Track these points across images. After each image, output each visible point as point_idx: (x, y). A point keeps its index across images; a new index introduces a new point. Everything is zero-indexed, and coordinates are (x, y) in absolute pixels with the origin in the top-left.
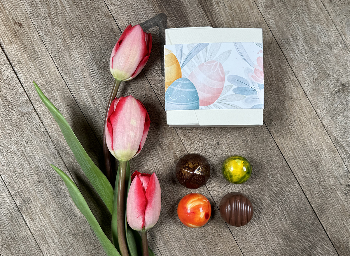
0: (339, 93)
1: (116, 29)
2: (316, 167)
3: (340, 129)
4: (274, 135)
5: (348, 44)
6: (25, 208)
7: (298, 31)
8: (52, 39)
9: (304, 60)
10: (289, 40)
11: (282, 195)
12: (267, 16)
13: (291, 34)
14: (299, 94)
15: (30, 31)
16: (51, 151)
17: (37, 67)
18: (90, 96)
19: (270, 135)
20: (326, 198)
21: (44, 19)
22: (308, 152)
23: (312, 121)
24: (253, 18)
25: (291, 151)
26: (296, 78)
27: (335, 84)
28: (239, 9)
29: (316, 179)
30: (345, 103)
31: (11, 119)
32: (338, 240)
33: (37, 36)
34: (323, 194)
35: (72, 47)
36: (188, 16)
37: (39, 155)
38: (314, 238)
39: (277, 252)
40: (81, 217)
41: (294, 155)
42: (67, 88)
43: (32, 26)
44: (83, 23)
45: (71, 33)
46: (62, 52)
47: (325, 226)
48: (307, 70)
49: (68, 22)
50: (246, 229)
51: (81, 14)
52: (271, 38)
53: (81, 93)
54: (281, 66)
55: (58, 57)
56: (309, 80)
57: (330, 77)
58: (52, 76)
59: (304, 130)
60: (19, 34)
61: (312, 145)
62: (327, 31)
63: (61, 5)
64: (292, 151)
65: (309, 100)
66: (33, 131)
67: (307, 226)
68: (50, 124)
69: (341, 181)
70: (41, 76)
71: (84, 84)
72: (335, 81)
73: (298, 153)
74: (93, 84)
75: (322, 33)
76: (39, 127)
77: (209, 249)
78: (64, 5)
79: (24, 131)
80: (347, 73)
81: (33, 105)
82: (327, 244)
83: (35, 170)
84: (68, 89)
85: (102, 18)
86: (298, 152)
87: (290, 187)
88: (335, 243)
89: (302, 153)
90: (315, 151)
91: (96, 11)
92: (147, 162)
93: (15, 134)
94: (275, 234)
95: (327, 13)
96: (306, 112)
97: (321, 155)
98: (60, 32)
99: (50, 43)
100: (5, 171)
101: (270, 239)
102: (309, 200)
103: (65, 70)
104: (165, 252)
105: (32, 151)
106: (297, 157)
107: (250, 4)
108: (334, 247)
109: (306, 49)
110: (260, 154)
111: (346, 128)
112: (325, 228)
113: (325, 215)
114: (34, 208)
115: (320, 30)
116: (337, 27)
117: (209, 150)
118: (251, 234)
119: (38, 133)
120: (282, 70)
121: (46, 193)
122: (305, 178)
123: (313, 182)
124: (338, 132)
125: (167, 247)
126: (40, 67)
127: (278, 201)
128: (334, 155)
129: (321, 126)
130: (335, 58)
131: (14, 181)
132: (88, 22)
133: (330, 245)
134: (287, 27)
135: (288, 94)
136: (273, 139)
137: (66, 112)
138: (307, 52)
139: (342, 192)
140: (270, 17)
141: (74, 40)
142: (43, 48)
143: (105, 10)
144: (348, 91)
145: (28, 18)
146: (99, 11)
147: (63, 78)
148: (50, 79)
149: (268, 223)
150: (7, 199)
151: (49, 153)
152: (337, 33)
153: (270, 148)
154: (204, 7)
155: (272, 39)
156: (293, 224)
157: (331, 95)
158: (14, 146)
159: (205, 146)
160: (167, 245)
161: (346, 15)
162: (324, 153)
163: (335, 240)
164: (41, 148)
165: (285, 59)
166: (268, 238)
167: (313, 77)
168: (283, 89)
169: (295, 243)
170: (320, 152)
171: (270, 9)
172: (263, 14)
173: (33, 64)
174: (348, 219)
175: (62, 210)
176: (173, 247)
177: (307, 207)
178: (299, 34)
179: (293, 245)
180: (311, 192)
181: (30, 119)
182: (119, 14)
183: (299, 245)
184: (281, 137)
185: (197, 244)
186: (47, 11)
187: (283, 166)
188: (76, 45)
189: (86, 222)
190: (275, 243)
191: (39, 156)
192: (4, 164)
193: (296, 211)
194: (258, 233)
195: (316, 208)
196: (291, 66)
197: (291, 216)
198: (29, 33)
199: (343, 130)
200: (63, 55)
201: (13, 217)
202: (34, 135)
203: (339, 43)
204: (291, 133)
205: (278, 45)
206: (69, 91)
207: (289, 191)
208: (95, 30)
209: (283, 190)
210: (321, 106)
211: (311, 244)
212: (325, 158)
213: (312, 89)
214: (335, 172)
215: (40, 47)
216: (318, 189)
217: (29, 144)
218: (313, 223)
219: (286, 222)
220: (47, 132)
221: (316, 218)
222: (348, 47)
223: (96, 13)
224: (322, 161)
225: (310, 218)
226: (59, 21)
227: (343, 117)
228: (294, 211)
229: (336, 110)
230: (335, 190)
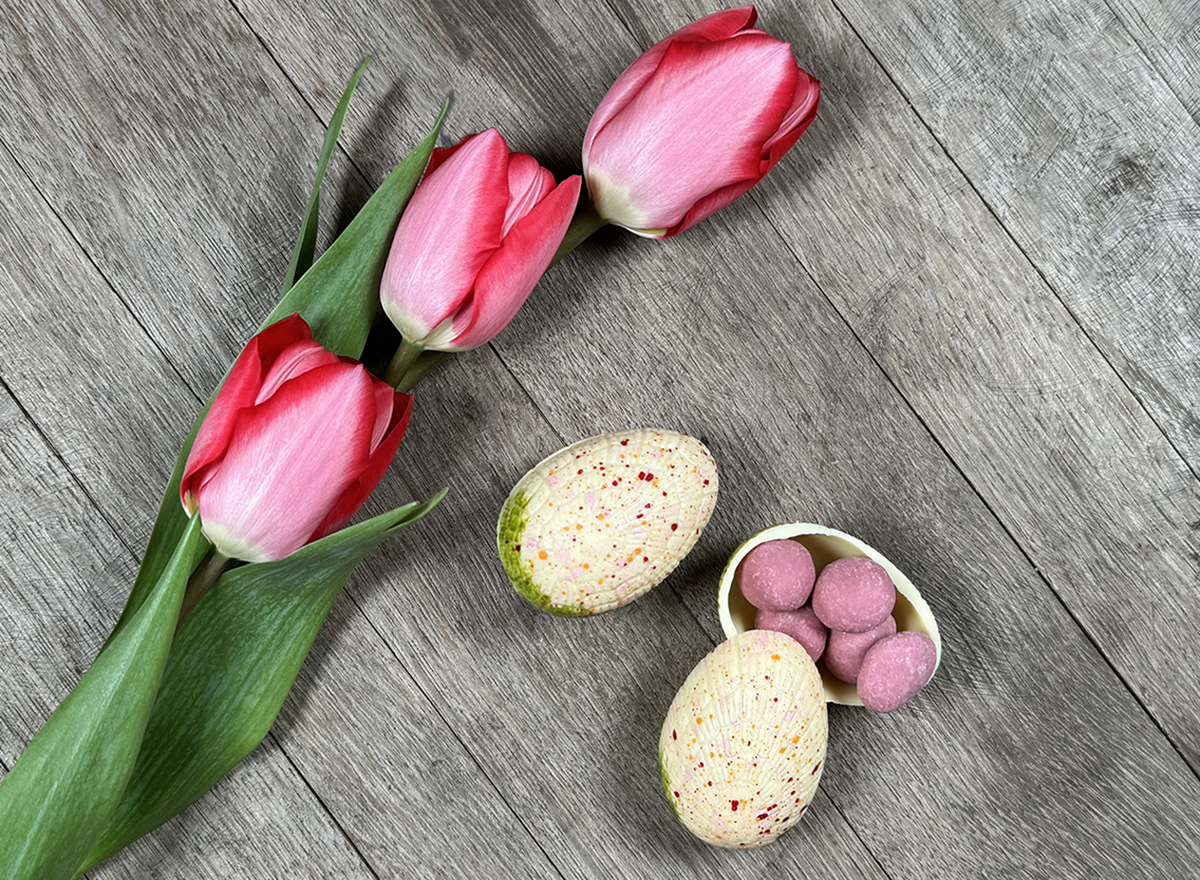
0: (1117, 192)
1: (277, 81)
2: (1071, 475)
3: (1140, 324)
4: (903, 381)
5: (1123, 10)
8: (51, 150)
9: (970, 94)
10: (904, 28)
11: (961, 595)
14: (969, 218)
16: (107, 552)
17: (9, 259)
18: (218, 337)
19: (888, 383)
20: (1123, 581)
21: (11, 82)
22: (1036, 424)
23: (1031, 310)
25: (973, 429)
26: (953, 161)
27: (1096, 162)
29: (1076, 517)
30: (1143, 226)
34: (1110, 569)
35: (129, 169)
37: (63, 574)
38: (1102, 733)
39: (973, 801)
40: (249, 775)
41: (985, 442)
42: (130, 318)
44: (154, 77)
45: (114, 118)
46: (93, 190)
47: (1137, 683)
48: (987, 128)
49: (98, 79)
50: (849, 735)
51: (142, 45)
52: (841, 32)
53: (185, 330)
54: (890, 128)
55: (83, 213)
56: (1002, 164)
57: (1074, 140)
58: (69, 283)
59: (1009, 348)
61: (1045, 396)
63: (66, 22)
64: (977, 428)
65: (1009, 234)
66: (27, 489)
67: (1068, 692)
68: (90, 459)
69: (1172, 512)
70: (28, 287)
71: (188, 296)
72: (1097, 153)
73: (1000, 434)
74: (223, 292)
76: (48, 473)
78: (77, 20)
80: (1136, 117)
81: (14, 397)
82: (1155, 747)
83: (56, 630)
84: (135, 321)
85: (219, 47)
86: (996, 430)
87: (988, 561)
88: (1182, 743)
89: (1011, 434)
90: (1058, 418)
91: (193, 27)
92: (457, 544)
94: (956, 738)
96: (1006, 280)
97: (1081, 428)
98: (73, 120)
99: (45, 167)
101: (943, 761)
102: (1064, 599)
103: (112, 256)
104: (568, 857)
105: (35, 565)
106: (997, 449)
108: (1183, 757)
109: (974, 52)
110: (863, 457)
111: (1161, 317)
112: (1138, 693)
113: (1129, 644)
118: (869, 749)
119: (49, 497)
120: (895, 142)
122: (1036, 519)
123: (1069, 532)
124: (1132, 336)
125: (574, 840)
126: (22, 257)
127: (952, 616)
128: (1131, 420)
129: (1067, 325)
130: (1083, 69)
132: (170, 68)
133: (1166, 751)
135: (930, 223)
136: (899, 397)
137: (141, 405)
138: (977, 61)
139: (1180, 551)
141: (131, 140)
142: (22, 185)
143: (225, 18)
144: (1147, 182)
146: (206, 23)
147: (110, 286)
148: (65, 295)
149: (924, 701)
151: (99, 563)
153: (895, 432)
155: (846, 33)
156: (1016, 692)
157: (1089, 205)
160: (572, 831)
163: (1182, 732)
164: (69, 549)
165: (902, 98)
166: (934, 755)
167: (1012, 151)
168: (911, 208)
169: (1034, 763)
170: (1077, 418)
176: (595, 836)
177: (1060, 625)
179: (1028, 769)
180: (1067, 567)
181: (13, 448)
182: (277, 25)
183: (1052, 768)
184: (927, 385)
186: (17, 51)
187: (950, 491)
188: (140, 161)
189: (271, 789)
190: (962, 772)
191: (63, 579)
193: (1022, 646)
194: (895, 744)
195: (1092, 623)
196: (926, 122)
197: (1007, 663)
199: (1150, 324)
200: (100, 201)
202: (36, 505)
203: (1090, 11)
204: (962, 366)
205: (867, 54)
206: (138, 327)
207: (984, 576)
208: (201, 93)
209: (961, 576)
210: (1057, 251)
211: (1094, 758)
212: (1099, 437)
213: (1016, 194)
214: (1142, 484)
215: (10, 185)
216: (1089, 554)
217: (22, 540)
218: (1091, 681)
219: (990, 689)
220: (82, 487)
221: (1099, 661)
222: (1126, 23)
223: (194, 34)
224: (1089, 450)
225: (1075, 664)
226: (65, 81)
227: (1144, 277)
228: (1014, 645)
229: (1114, 258)
230: (1152, 550)
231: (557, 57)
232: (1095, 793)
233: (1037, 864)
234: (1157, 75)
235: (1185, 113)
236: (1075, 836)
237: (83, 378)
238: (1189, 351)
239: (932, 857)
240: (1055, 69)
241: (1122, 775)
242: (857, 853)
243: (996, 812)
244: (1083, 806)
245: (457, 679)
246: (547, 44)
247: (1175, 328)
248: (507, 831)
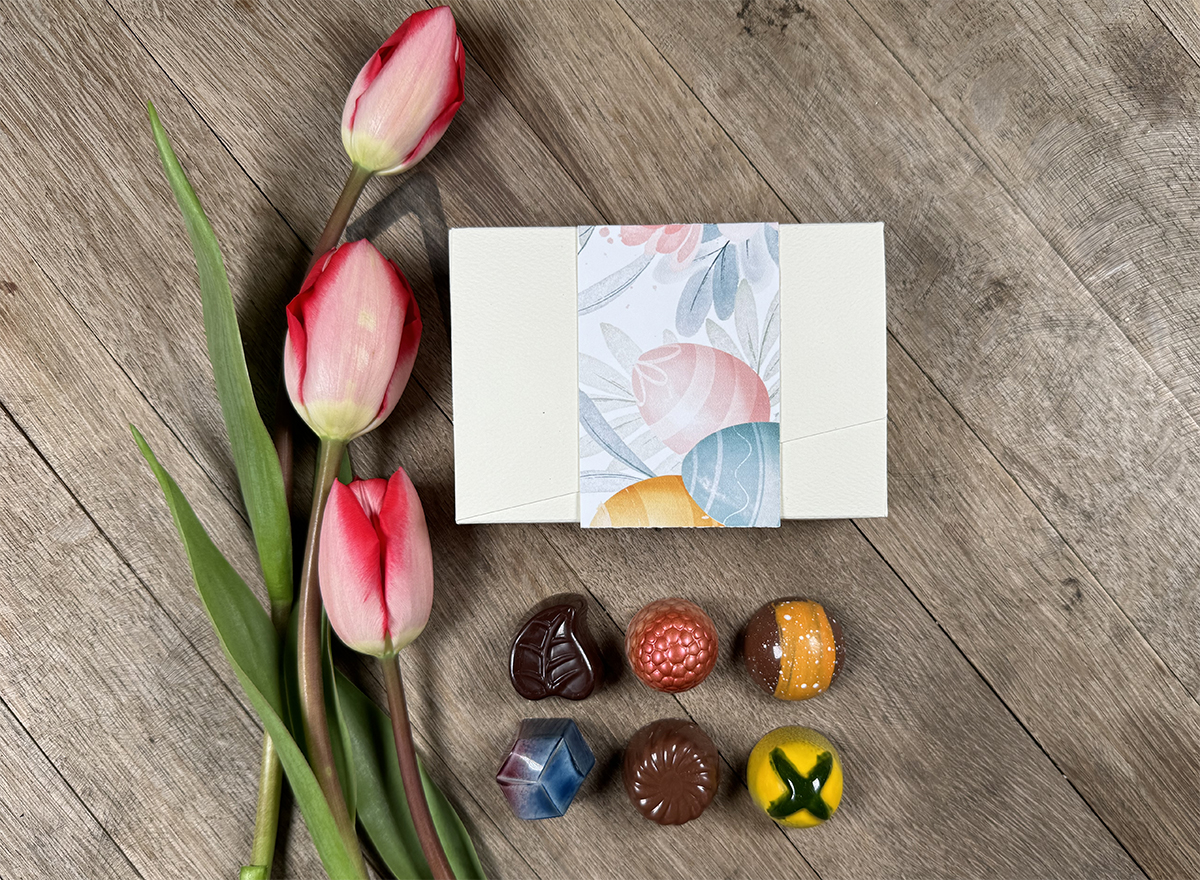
0: (990, 309)
2: (962, 544)
3: (1013, 416)
5: (989, 157)
6: (123, 825)
7: (832, 149)
8: (112, 312)
10: (809, 180)
12: (732, 122)
13: (813, 161)
15: (42, 300)
16: (170, 641)
17: (81, 403)
20: (1008, 630)
21: (78, 258)
22: (931, 502)
23: (923, 409)
24: (691, 136)
27: (971, 285)
28: (645, 117)
29: (967, 578)
30: (1013, 336)
31: (34, 570)
32: (1072, 751)
33: (65, 311)
34: (996, 619)
35: (175, 324)
36: (497, 164)
37: (136, 661)
38: (995, 757)
39: (893, 818)
42: (180, 447)
43: (47, 285)
45: (162, 284)
46: (147, 344)
47: (1022, 713)
49: (148, 252)
52: (757, 185)
55: (140, 363)
56: (894, 289)
57: (953, 267)
58: (131, 421)
59: (906, 442)
60: (11, 315)
61: (938, 479)
62: (918, 130)
63: (120, 206)
65: (902, 346)
66: (104, 592)
67: (967, 724)
68: (152, 565)
69: (1046, 571)
70: (98, 426)
72: (972, 277)
73: (901, 511)
75: (905, 141)
76: (120, 579)
77: (687, 848)
78: (129, 204)
79: (81, 600)
80: (1003, 246)
81: (90, 517)
82: (1040, 767)
83: (132, 708)
85: (246, 220)
87: (898, 618)
88: (1061, 761)
89: (912, 511)
90: (949, 497)
91: (224, 205)
93: (56, 613)
95: (907, 77)
96: (902, 385)
97: (969, 505)
98: (129, 286)
99: (107, 326)
100: (46, 727)
102: (961, 646)
103: (164, 397)
105: (113, 654)
106: (900, 525)
107: (674, 95)
108: (1062, 773)
109: (867, 197)
111: (1030, 410)
112: (1024, 722)
113: (1014, 681)
114: (151, 821)
115: (897, 133)
116: (949, 114)
117: (637, 552)
119: (122, 598)
121: (179, 771)
122: (935, 582)
123: (963, 591)
124: (1007, 427)
125: (563, 867)
126: (91, 402)
127: (870, 664)
128: (1009, 497)
129: (953, 420)
130: (957, 207)
131: (78, 751)
133: (1048, 769)
134: (798, 143)
138: (870, 205)
139: (1055, 604)
140: (740, 124)
141: (177, 301)
142: (90, 342)
143: (250, 197)
144: (1015, 299)
145: (31, 262)
146: (234, 201)
147: (164, 422)
150: (67, 809)
151: (164, 651)
152: (950, 132)
154: (541, 131)
155: (761, 186)
156: (925, 725)
157: (968, 320)
158: (59, 649)
159: (620, 543)
160: (561, 859)
161: (967, 72)
162: (977, 499)
163: (1060, 753)
164: (138, 641)
166: (859, 782)
167: (901, 278)
169: (942, 784)
170: (965, 496)
171: (735, 100)
172: (718, 117)
173: (70, 396)
174: (1086, 681)
175: (232, 812)
176: (581, 862)
177: (958, 668)
178: (838, 156)
179: (936, 789)
181: (91, 559)
183: (956, 788)
185: (652, 841)
186: (82, 232)
187: (863, 560)
188: (183, 317)
190: (882, 794)
191: (135, 664)
192: (39, 706)
193: (928, 687)
195: (986, 667)
197: (916, 702)
198: (42, 307)
199: (1022, 417)
201: (93, 858)
202: (111, 605)
203: (961, 159)
205: (779, 202)
206: (187, 454)
207: (894, 630)
208: (232, 258)
209: (875, 630)
210: (942, 359)
211: (990, 778)
212: (984, 512)
213: (906, 314)
214: (1021, 549)
215: (81, 343)
216: (978, 607)
217: (101, 634)
218: (985, 713)
219: (903, 724)
220: (147, 589)
221: (991, 697)
222: (991, 168)
223: (225, 211)
224: (976, 523)
225: (972, 700)
226: (121, 255)
227: (1016, 378)
228: (921, 687)
229: (990, 363)
230: (1031, 603)
231: (525, 215)
232: (991, 806)
233: (946, 867)
234: (1019, 210)
235: (1044, 241)
236: (976, 841)
237: (144, 499)
238: (1055, 438)
239: (860, 866)
240: (934, 208)
241: (1014, 790)
242: (799, 867)
243: (911, 827)
244: (982, 818)
245: (460, 736)
246: (515, 205)
247: (1043, 419)
248: (506, 861)
